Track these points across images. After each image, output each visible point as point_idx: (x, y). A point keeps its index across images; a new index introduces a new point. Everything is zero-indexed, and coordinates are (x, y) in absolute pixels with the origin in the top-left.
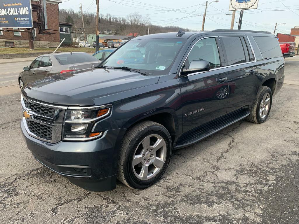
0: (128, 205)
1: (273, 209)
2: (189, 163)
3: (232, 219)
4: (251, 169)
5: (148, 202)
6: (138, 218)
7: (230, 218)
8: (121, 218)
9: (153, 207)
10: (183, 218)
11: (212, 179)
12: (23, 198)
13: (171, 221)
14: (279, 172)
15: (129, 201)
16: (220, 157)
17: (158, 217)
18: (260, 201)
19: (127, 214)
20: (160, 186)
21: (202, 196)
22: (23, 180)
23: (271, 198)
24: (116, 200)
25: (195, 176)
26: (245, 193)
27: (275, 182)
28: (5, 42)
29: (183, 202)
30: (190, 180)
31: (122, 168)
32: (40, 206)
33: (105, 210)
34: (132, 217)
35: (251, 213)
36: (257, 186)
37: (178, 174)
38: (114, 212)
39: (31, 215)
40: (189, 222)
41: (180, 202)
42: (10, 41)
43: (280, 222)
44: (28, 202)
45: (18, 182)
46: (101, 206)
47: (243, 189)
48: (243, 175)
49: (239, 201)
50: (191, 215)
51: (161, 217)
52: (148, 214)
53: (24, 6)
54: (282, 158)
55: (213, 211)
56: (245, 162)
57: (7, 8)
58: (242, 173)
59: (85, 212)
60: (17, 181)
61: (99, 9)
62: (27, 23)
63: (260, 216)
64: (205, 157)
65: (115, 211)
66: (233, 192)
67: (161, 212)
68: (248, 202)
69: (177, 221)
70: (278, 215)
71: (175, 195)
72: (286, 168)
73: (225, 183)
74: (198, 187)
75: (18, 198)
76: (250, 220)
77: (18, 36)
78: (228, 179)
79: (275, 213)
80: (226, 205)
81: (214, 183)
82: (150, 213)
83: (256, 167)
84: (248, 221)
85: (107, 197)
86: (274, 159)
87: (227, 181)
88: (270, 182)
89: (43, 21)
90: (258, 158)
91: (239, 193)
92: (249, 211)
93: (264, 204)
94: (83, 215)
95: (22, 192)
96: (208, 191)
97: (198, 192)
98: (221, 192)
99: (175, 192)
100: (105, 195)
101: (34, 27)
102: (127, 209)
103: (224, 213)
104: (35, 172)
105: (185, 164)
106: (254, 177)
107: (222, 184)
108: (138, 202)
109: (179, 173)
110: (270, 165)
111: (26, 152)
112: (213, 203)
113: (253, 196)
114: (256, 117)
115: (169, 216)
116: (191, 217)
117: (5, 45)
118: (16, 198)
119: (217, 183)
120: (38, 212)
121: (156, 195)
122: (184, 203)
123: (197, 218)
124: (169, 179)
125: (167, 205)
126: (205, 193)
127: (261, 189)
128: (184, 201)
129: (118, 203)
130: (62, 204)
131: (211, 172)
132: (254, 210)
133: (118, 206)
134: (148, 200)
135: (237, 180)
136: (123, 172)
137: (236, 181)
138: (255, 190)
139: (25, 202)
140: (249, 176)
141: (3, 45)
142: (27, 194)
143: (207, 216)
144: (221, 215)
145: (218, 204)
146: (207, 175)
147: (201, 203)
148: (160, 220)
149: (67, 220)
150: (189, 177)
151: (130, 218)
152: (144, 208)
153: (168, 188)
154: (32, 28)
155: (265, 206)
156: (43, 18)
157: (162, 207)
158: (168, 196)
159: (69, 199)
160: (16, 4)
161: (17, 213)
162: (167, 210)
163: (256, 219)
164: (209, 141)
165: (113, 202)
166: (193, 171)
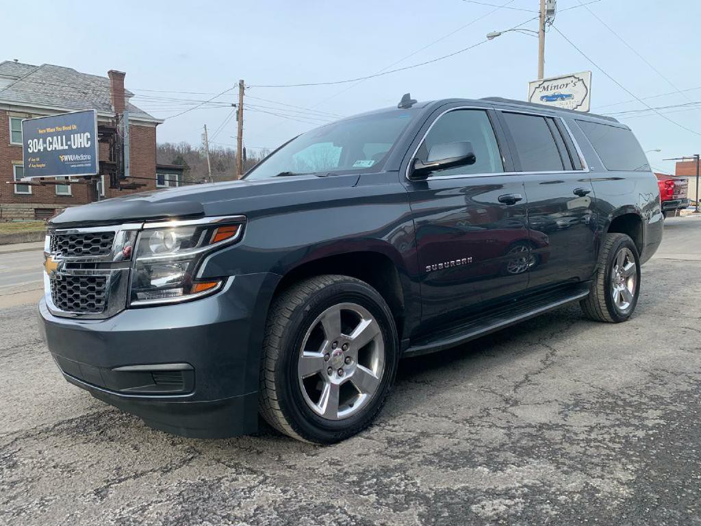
0: (287, 474)
1: (661, 470)
2: (446, 395)
3: (554, 493)
4: (600, 400)
5: (339, 468)
6: (312, 498)
7: (549, 490)
8: (268, 500)
9: (352, 476)
10: (427, 495)
11: (504, 422)
12: (27, 472)
13: (397, 502)
14: (671, 403)
15: (290, 467)
16: (523, 382)
17: (364, 495)
18: (628, 457)
19: (284, 492)
20: (371, 438)
21: (478, 453)
22: (32, 441)
23: (655, 452)
24: (257, 467)
25: (459, 416)
26: (587, 443)
27: (662, 422)
28: (35, 209)
29: (427, 465)
30: (445, 425)
31: (271, 377)
32: (65, 486)
33: (230, 485)
34: (296, 497)
35: (603, 479)
36: (616, 430)
37: (417, 415)
38: (251, 489)
39: (40, 504)
40: (443, 501)
41: (419, 465)
42: (46, 207)
43: (684, 495)
44: (38, 480)
45: (21, 444)
46: (219, 479)
47: (582, 436)
48: (581, 411)
49: (571, 459)
50: (448, 488)
51: (371, 495)
52: (338, 490)
53: (81, 131)
54: (679, 379)
55: (505, 479)
56: (583, 389)
57: (44, 137)
58: (578, 409)
59: (177, 493)
60: (18, 442)
61: (243, 130)
62: (86, 165)
63: (629, 484)
64: (484, 383)
65: (254, 487)
66: (557, 444)
67: (370, 486)
68: (595, 460)
69: (412, 500)
70: (676, 481)
71: (409, 454)
72: (689, 396)
73: (536, 427)
74: (467, 436)
75: (13, 473)
76: (602, 493)
77: (66, 196)
78: (544, 420)
79: (667, 479)
80: (539, 467)
81: (509, 428)
82: (342, 488)
83: (613, 396)
84: (597, 495)
85: (237, 464)
86: (656, 381)
87: (540, 423)
88: (650, 423)
89: (121, 160)
90: (617, 381)
91: (572, 444)
92: (598, 477)
93: (637, 462)
94: (172, 497)
95: (25, 462)
96: (491, 443)
97: (466, 446)
98: (525, 444)
99: (408, 447)
100: (232, 459)
101: (101, 173)
102: (284, 482)
103: (534, 482)
104: (65, 426)
105: (436, 398)
106: (610, 415)
107: (528, 430)
108: (314, 470)
109: (419, 414)
110: (650, 393)
111: (49, 392)
112: (505, 463)
113: (608, 448)
114: (605, 305)
115: (390, 492)
116: (450, 492)
117: (36, 216)
118: (9, 472)
119: (515, 428)
120: (58, 497)
121: (360, 455)
122: (430, 467)
123: (463, 493)
124: (394, 426)
125: (386, 471)
126: (486, 446)
127: (629, 436)
128: (431, 463)
129: (262, 473)
130: (120, 481)
131: (499, 409)
132: (612, 474)
133: (261, 478)
134: (339, 465)
135: (565, 421)
136: (274, 388)
137: (564, 423)
138: (612, 437)
139: (30, 480)
140: (597, 414)
141: (31, 216)
142: (39, 464)
143: (489, 489)
144: (526, 486)
145: (519, 466)
146: (488, 414)
147: (474, 465)
148: (367, 500)
149: (131, 509)
150: (444, 419)
151: (290, 499)
152: (329, 479)
153: (390, 441)
154: (95, 174)
155: (640, 466)
156: (121, 154)
157: (373, 477)
158: (390, 456)
159: (141, 469)
160: (64, 128)
161: (6, 500)
162: (386, 481)
163: (619, 490)
164: (494, 356)
165: (252, 471)
166: (455, 410)
